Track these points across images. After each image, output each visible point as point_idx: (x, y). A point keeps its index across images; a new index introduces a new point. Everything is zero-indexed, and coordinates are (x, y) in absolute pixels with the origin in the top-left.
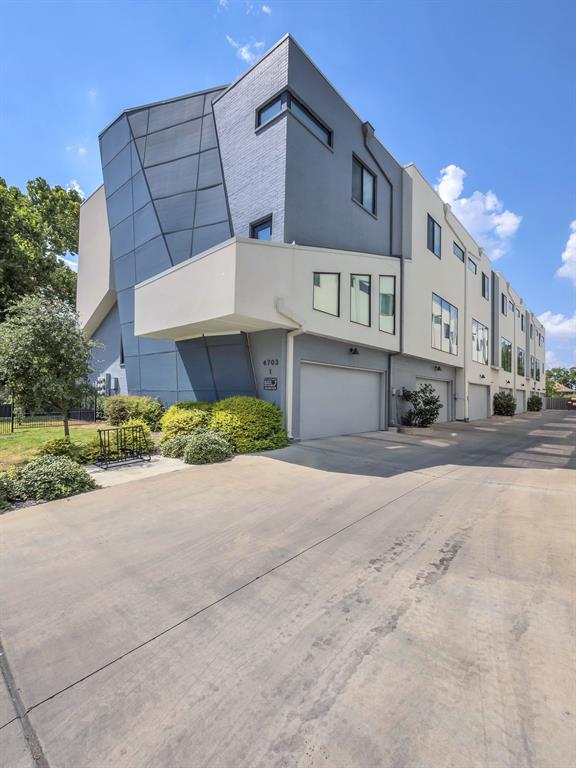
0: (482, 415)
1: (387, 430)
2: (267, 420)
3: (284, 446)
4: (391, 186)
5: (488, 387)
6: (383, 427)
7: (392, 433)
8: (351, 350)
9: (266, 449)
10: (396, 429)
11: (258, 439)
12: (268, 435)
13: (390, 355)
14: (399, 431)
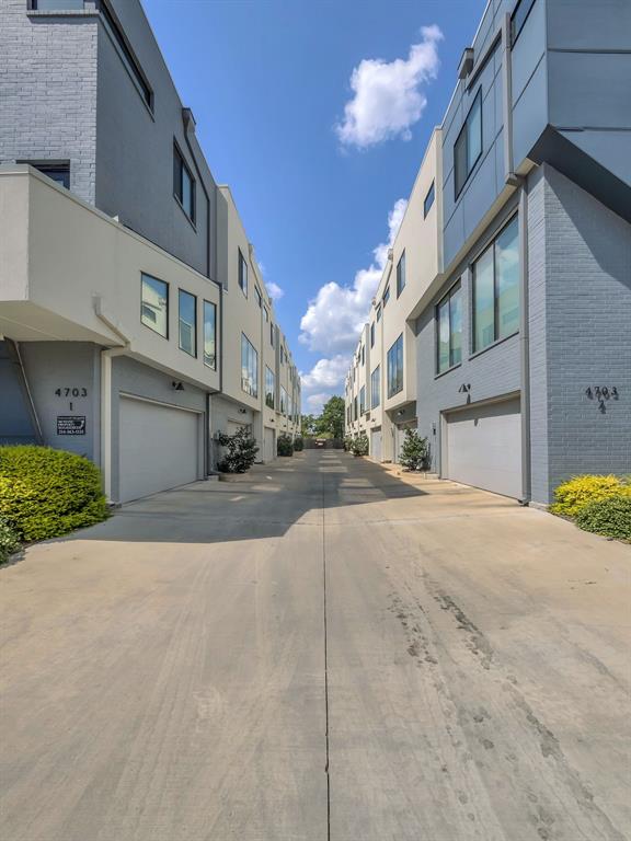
0: (271, 457)
1: (206, 480)
2: (81, 483)
3: (105, 517)
4: (208, 201)
5: (274, 430)
6: (202, 477)
7: (213, 482)
8: (174, 384)
9: (80, 526)
10: (217, 477)
11: (66, 514)
12: (84, 504)
13: (209, 394)
14: (220, 479)
